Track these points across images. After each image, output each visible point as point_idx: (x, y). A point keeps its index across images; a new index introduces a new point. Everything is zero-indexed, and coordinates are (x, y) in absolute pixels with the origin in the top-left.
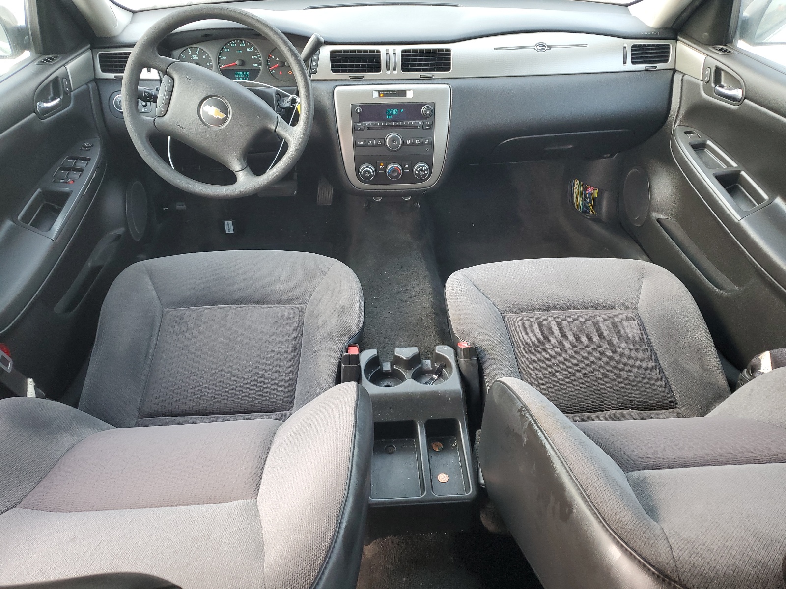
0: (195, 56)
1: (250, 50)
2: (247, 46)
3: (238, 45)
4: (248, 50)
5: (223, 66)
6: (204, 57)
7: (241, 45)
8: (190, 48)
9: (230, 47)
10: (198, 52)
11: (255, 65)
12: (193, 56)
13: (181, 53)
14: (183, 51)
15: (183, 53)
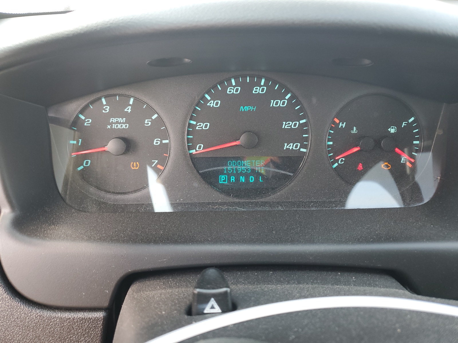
0: (120, 120)
1: (280, 103)
2: (272, 94)
3: (247, 88)
4: (273, 103)
5: (199, 150)
6: (148, 122)
7: (257, 90)
8: (105, 97)
9: (222, 96)
10: (129, 109)
11: (291, 146)
12: (114, 120)
13: (82, 112)
14: (86, 107)
15: (87, 112)
